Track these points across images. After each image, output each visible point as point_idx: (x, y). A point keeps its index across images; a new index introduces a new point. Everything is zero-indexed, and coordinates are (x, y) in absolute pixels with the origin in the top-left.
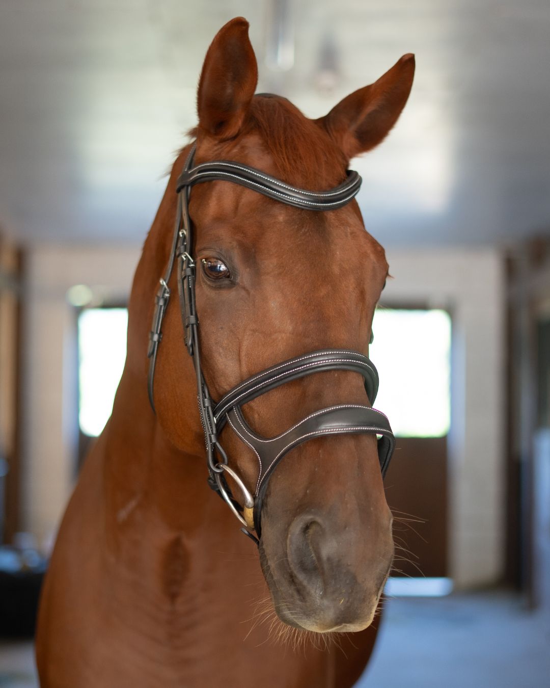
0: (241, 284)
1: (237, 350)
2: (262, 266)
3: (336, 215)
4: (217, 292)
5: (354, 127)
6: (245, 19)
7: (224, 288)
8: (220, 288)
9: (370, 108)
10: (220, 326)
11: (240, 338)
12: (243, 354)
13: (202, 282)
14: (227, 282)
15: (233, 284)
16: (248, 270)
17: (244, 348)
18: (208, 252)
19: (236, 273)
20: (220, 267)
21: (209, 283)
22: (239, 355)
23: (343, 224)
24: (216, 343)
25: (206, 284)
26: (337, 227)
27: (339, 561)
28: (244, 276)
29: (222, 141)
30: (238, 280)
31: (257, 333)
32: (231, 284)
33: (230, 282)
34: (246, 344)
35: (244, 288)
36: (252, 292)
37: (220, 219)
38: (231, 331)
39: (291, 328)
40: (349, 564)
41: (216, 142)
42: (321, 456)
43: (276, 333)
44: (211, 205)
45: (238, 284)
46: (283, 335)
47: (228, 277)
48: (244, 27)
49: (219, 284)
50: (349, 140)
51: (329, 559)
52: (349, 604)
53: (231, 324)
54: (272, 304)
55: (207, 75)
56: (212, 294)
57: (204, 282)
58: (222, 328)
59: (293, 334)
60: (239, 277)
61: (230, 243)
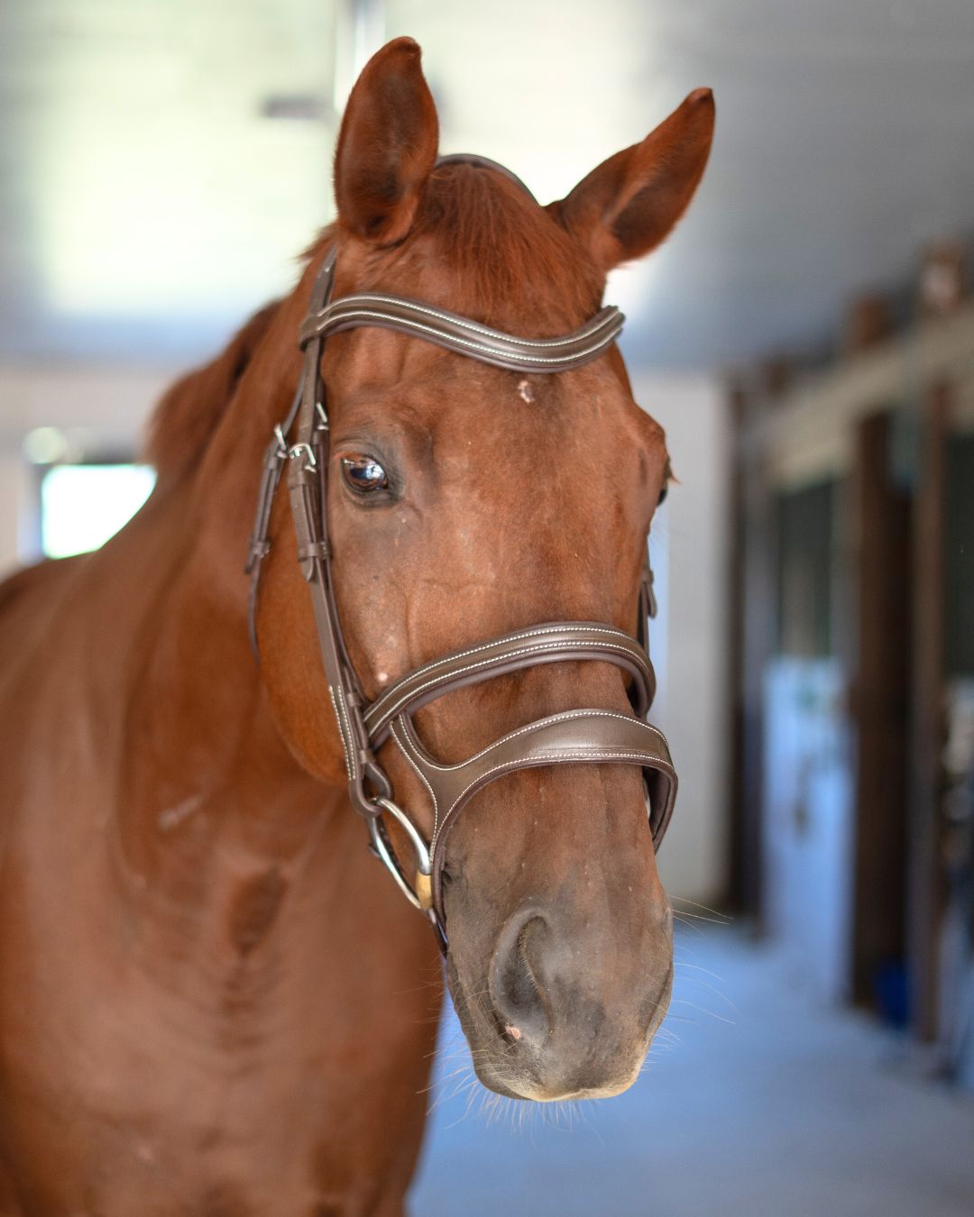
0: (408, 499)
1: (402, 615)
2: (444, 467)
3: (578, 375)
4: (368, 513)
5: (610, 217)
6: (414, 40)
7: (379, 506)
8: (371, 506)
9: (637, 185)
10: (373, 574)
11: (407, 594)
12: (412, 622)
13: (343, 498)
14: (383, 496)
15: (394, 499)
16: (420, 473)
17: (414, 612)
18: (351, 445)
19: (400, 480)
20: (372, 470)
21: (353, 498)
22: (406, 624)
23: (588, 391)
24: (368, 605)
25: (350, 500)
26: (578, 396)
27: (576, 982)
28: (412, 484)
29: (380, 248)
30: (403, 493)
31: (435, 586)
32: (391, 499)
33: (389, 496)
34: (416, 604)
35: (413, 507)
36: (426, 513)
37: (372, 386)
38: (393, 583)
39: (494, 577)
40: (592, 987)
41: (370, 249)
42: (543, 799)
43: (467, 585)
44: (358, 360)
45: (403, 498)
46: (481, 588)
47: (386, 487)
48: (412, 55)
49: (370, 499)
50: (601, 239)
51: (558, 980)
52: (591, 1055)
53: (392, 570)
54: (462, 535)
55: (350, 137)
56: (359, 517)
57: (346, 496)
58: (376, 578)
59: (496, 587)
60: (405, 487)
61: (391, 425)
